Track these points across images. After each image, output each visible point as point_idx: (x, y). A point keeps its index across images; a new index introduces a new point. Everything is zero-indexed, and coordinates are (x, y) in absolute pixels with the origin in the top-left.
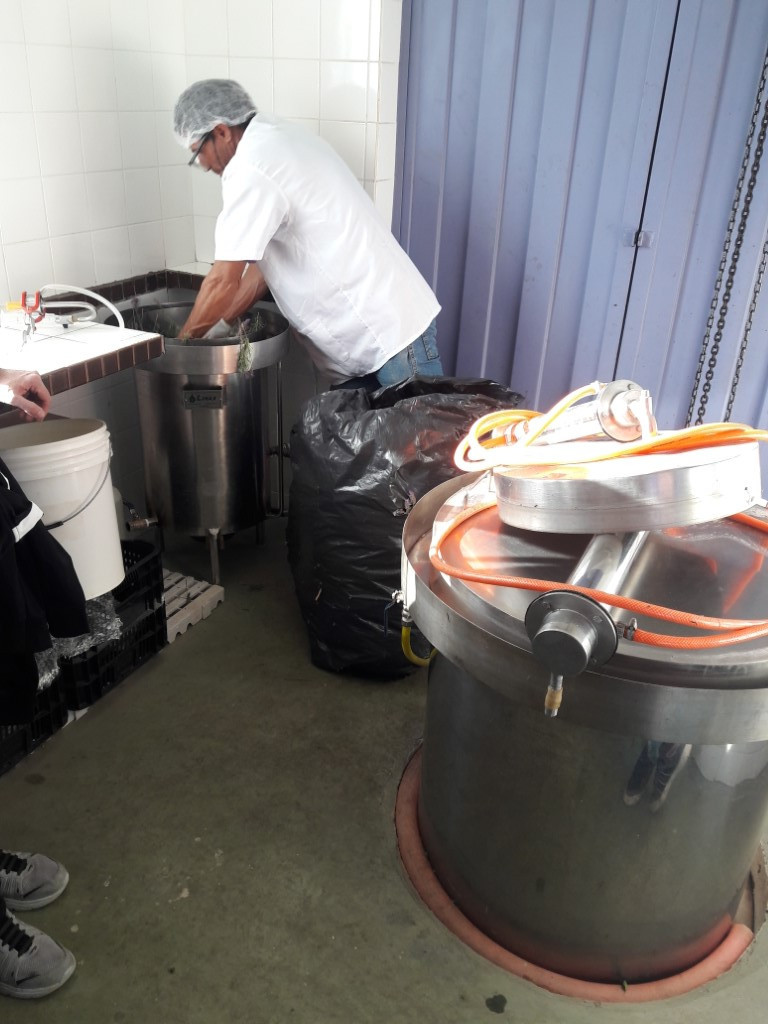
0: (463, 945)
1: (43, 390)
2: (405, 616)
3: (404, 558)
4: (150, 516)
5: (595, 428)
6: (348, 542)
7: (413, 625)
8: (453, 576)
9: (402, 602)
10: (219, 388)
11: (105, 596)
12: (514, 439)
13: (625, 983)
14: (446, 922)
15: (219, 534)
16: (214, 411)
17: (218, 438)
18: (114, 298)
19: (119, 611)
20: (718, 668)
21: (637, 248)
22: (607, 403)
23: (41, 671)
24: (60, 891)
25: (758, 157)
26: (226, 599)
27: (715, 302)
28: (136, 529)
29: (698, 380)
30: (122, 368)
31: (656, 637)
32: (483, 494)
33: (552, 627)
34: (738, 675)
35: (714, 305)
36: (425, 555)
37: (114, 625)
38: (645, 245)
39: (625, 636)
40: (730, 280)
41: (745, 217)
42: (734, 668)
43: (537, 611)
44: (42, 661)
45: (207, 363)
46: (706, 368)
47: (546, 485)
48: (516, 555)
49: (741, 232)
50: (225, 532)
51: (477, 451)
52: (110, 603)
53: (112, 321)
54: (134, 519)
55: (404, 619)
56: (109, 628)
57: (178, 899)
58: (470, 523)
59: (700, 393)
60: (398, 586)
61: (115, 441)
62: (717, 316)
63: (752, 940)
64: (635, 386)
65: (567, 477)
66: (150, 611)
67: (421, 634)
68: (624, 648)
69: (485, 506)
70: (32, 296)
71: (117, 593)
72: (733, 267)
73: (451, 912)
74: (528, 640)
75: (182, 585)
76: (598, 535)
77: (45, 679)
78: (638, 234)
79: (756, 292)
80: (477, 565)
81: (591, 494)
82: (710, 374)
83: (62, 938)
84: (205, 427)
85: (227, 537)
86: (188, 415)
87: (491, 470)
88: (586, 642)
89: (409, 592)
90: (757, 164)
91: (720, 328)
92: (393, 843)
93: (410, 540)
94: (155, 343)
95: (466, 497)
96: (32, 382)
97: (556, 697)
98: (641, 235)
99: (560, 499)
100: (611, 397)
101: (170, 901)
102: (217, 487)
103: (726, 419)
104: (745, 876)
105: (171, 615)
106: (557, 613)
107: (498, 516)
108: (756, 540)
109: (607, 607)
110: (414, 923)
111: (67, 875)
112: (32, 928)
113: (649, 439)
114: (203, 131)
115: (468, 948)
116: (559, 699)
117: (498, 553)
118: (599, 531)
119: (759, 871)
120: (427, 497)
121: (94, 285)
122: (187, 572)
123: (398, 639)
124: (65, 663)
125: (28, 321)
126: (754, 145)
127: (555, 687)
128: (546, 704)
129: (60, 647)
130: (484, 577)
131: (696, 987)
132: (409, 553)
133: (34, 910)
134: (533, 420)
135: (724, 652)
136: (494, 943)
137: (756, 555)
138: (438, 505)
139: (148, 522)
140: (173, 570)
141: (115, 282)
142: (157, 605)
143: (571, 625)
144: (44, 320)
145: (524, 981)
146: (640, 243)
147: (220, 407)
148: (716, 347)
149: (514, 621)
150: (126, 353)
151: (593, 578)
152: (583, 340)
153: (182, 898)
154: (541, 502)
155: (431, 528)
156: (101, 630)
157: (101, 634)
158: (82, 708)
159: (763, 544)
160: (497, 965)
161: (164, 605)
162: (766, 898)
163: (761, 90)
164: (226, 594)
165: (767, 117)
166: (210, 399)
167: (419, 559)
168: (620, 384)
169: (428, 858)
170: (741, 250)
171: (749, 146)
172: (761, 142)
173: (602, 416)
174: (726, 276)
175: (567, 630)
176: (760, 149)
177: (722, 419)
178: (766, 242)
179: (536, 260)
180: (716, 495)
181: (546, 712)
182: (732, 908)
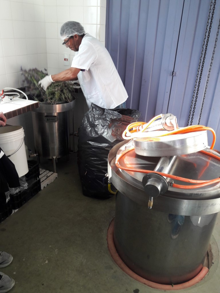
0: (127, 275)
1: (4, 118)
2: (109, 181)
4: (36, 153)
5: (161, 127)
7: (111, 183)
8: (122, 169)
9: (108, 177)
10: (55, 116)
11: (23, 177)
12: (139, 130)
13: (173, 285)
14: (122, 268)
15: (56, 158)
16: (54, 123)
19: (27, 181)
20: (196, 194)
22: (164, 120)
24: (10, 263)
25: (206, 51)
26: (58, 177)
27: (195, 91)
28: (32, 157)
29: (191, 113)
30: (28, 111)
32: (131, 146)
33: (150, 183)
34: (202, 196)
36: (114, 163)
37: (26, 185)
38: (175, 75)
39: (170, 185)
41: (202, 68)
43: (146, 179)
45: (52, 109)
46: (192, 110)
47: (148, 143)
48: (140, 163)
49: (202, 72)
50: (57, 158)
51: (129, 133)
52: (24, 179)
53: (24, 98)
54: (31, 154)
55: (109, 182)
56: (24, 186)
59: (191, 116)
60: (107, 172)
61: (26, 132)
62: (195, 95)
63: (208, 271)
64: (172, 115)
65: (154, 141)
66: (36, 181)
67: (113, 186)
68: (170, 189)
69: (131, 149)
70: (1, 91)
72: (200, 81)
73: (123, 265)
74: (143, 186)
75: (45, 173)
79: (206, 88)
80: (129, 166)
81: (161, 146)
82: (194, 111)
83: (11, 275)
84: (52, 128)
85: (58, 159)
86: (47, 124)
87: (133, 139)
88: (159, 188)
89: (110, 174)
90: (205, 53)
91: (196, 98)
92: (106, 246)
93: (110, 159)
94: (37, 104)
95: (126, 147)
96: (1, 115)
97: (151, 203)
98: (174, 73)
99: (152, 147)
100: (166, 118)
101: (42, 264)
103: (199, 124)
104: (206, 253)
105: (42, 182)
106: (151, 179)
107: (135, 152)
108: (207, 158)
109: (165, 177)
110: (112, 269)
111: (12, 258)
112: (2, 273)
113: (176, 130)
116: (152, 204)
117: (135, 163)
118: (163, 156)
119: (210, 252)
121: (19, 88)
122: (47, 169)
123: (108, 186)
124: (11, 196)
126: (204, 48)
127: (151, 200)
128: (148, 205)
131: (193, 285)
132: (110, 163)
133: (3, 268)
134: (144, 125)
135: (198, 190)
137: (207, 162)
138: (118, 149)
139: (35, 155)
140: (43, 169)
142: (38, 179)
143: (155, 182)
144: (5, 98)
145: (144, 285)
146: (174, 75)
147: (56, 122)
148: (195, 104)
149: (139, 181)
150: (28, 107)
151: (161, 169)
153: (46, 264)
154: (146, 148)
155: (116, 156)
156: (22, 186)
157: (22, 188)
158: (17, 209)
159: (209, 159)
160: (136, 280)
161: (40, 179)
162: (212, 259)
163: (206, 32)
164: (58, 175)
165: (208, 40)
166: (53, 119)
167: (113, 165)
168: (168, 114)
169: (117, 250)
170: (202, 77)
171: (203, 48)
172: (206, 47)
173: (163, 124)
174: (198, 84)
175: (154, 184)
176: (206, 48)
177: (197, 124)
178: (209, 75)
179: (145, 79)
180: (195, 145)
181: (148, 207)
182: (202, 262)
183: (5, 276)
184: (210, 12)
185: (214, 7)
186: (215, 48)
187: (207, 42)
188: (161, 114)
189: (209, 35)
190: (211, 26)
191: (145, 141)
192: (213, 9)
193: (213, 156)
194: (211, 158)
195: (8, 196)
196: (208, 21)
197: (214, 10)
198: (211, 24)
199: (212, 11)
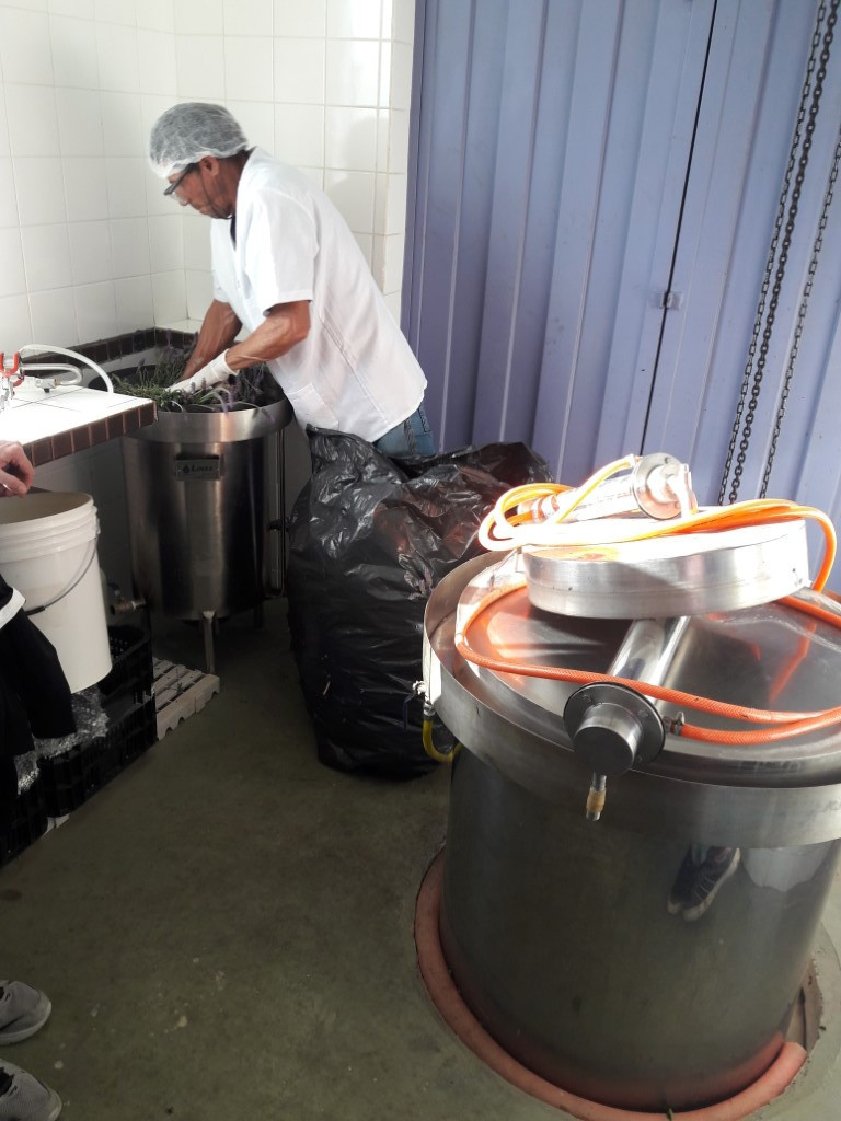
0: (494, 1073)
1: (25, 463)
2: (427, 709)
3: (427, 645)
4: (136, 598)
5: (631, 505)
6: (360, 631)
7: (436, 719)
8: (482, 666)
9: (423, 694)
10: (216, 457)
11: (91, 689)
12: (542, 516)
13: (671, 1111)
14: (474, 1049)
15: (214, 618)
16: (209, 482)
17: (214, 512)
18: (99, 360)
19: (104, 705)
20: (769, 765)
21: (666, 310)
22: (643, 478)
23: (19, 774)
24: (42, 1023)
25: (792, 216)
26: (221, 690)
27: (749, 368)
28: (121, 613)
29: (732, 451)
30: (112, 437)
31: (705, 732)
32: (511, 574)
33: (595, 723)
34: (791, 772)
35: (748, 371)
36: (450, 640)
37: (99, 720)
38: (675, 307)
39: (672, 731)
40: (765, 344)
41: (779, 279)
42: (787, 764)
43: (577, 705)
44: (19, 763)
45: (203, 431)
46: (740, 437)
47: (580, 566)
48: (548, 642)
49: (776, 294)
50: (219, 616)
51: (504, 528)
52: (95, 696)
53: (98, 384)
54: (120, 601)
55: (425, 712)
56: (94, 724)
57: (176, 1028)
58: (497, 607)
59: (734, 464)
60: (420, 677)
61: (103, 518)
62: (752, 382)
63: (805, 1060)
64: (673, 460)
65: (604, 559)
66: (138, 705)
67: (445, 728)
68: (672, 744)
69: (513, 588)
70: (11, 357)
71: (104, 686)
72: (768, 330)
73: (479, 1036)
74: (566, 735)
75: (172, 675)
76: (637, 620)
77: (24, 782)
78: (667, 294)
79: (793, 357)
80: (506, 653)
81: (626, 578)
82: (745, 445)
83: (44, 1075)
84: (199, 501)
85: (222, 621)
86: (181, 486)
87: (519, 550)
88: (631, 738)
89: (432, 683)
90: (791, 223)
91: (755, 395)
92: (412, 960)
93: (433, 623)
94: (146, 410)
95: (493, 578)
96: (14, 453)
97: (598, 798)
98: (671, 296)
99: (594, 581)
100: (648, 470)
101: (166, 1031)
102: (211, 567)
103: (762, 494)
104: (795, 992)
105: (160, 709)
106: (599, 707)
107: (527, 598)
108: (804, 625)
109: (651, 699)
110: (438, 1050)
111: (50, 1005)
112: (11, 1065)
113: (689, 517)
114: (187, 161)
115: (499, 1078)
116: (602, 801)
117: (531, 641)
118: (640, 617)
119: (810, 983)
120: (449, 578)
121: (77, 344)
122: (177, 661)
123: (420, 734)
124: (45, 764)
125: (6, 385)
126: (788, 204)
127: (598, 788)
128: (588, 806)
129: (40, 746)
130: (512, 667)
131: (747, 1114)
132: (431, 637)
133: (12, 1044)
134: (562, 495)
135: (775, 747)
136: (528, 1071)
137: (802, 640)
138: (462, 587)
139: (134, 605)
140: (161, 658)
141: (100, 341)
142: (146, 698)
143: (615, 720)
144: (23, 384)
145: (561, 1112)
146: (669, 305)
147: (217, 478)
148: (750, 415)
149: (551, 716)
150: (115, 421)
151: (634, 669)
152: (608, 409)
153: (180, 1028)
154: (575, 585)
155: (455, 610)
156: (86, 727)
157: (86, 731)
158: (64, 815)
159: (808, 628)
160: (531, 1095)
161: (154, 698)
162: (819, 1012)
163: (795, 145)
164: (222, 684)
165: (801, 174)
166: (206, 469)
167: (441, 646)
168: (658, 457)
169: (453, 977)
170: (776, 313)
171: (783, 204)
172: (795, 200)
173: (639, 492)
174: (760, 340)
175: (610, 725)
176: (794, 207)
177: (757, 494)
178: (804, 306)
179: (557, 320)
180: (763, 577)
181: (587, 816)
182: (783, 1026)
183: (21, 1078)
184: (812, 70)
185: (826, 52)
186: (827, 204)
187: (799, 183)
188: (632, 455)
189: (805, 157)
190: (812, 123)
191: (569, 556)
192: (821, 57)
193: (824, 615)
194: (815, 626)
195: (32, 765)
196: (802, 105)
197: (824, 62)
198: (813, 115)
199: (818, 66)
